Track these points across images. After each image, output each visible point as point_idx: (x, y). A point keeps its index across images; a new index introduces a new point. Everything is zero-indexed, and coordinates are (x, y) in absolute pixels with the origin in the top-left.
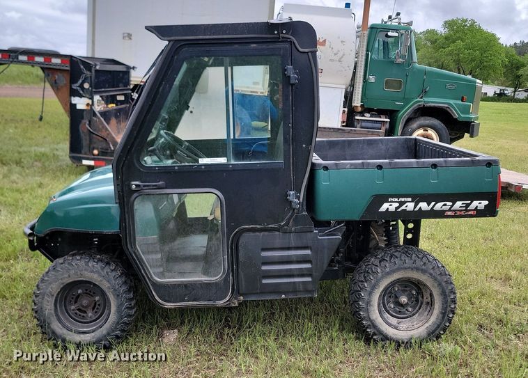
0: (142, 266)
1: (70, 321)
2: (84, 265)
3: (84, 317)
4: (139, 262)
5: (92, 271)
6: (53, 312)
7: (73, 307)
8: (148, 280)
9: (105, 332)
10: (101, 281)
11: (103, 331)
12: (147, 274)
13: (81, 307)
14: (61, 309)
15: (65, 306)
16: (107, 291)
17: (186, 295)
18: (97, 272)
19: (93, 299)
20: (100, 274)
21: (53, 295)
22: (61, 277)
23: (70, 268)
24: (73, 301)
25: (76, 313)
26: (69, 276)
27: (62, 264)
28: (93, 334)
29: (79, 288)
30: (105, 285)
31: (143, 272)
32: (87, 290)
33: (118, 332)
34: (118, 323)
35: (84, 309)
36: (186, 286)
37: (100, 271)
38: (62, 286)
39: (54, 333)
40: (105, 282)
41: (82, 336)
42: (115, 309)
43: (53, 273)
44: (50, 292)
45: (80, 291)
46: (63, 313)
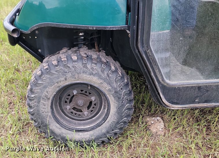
0: (152, 67)
1: (67, 120)
2: (82, 67)
3: (80, 115)
4: (150, 63)
5: (91, 74)
6: (50, 114)
7: (68, 107)
8: (157, 83)
9: (104, 131)
10: (102, 83)
11: (103, 129)
12: (156, 77)
13: (76, 106)
14: (57, 110)
15: (60, 106)
16: (106, 93)
17: (197, 97)
18: (97, 75)
19: (88, 98)
20: (100, 77)
21: (49, 99)
22: (57, 81)
23: (66, 70)
24: (68, 101)
25: (72, 113)
26: (66, 79)
27: (57, 66)
28: (91, 132)
29: (74, 89)
30: (105, 88)
31: (152, 74)
32: (82, 91)
33: (117, 130)
34: (118, 123)
35: (79, 108)
36: (199, 88)
37: (100, 73)
38: (58, 89)
39: (52, 132)
40: (105, 85)
41: (81, 133)
42: (115, 110)
43: (48, 76)
44: (46, 96)
45: (75, 92)
46: (59, 113)
